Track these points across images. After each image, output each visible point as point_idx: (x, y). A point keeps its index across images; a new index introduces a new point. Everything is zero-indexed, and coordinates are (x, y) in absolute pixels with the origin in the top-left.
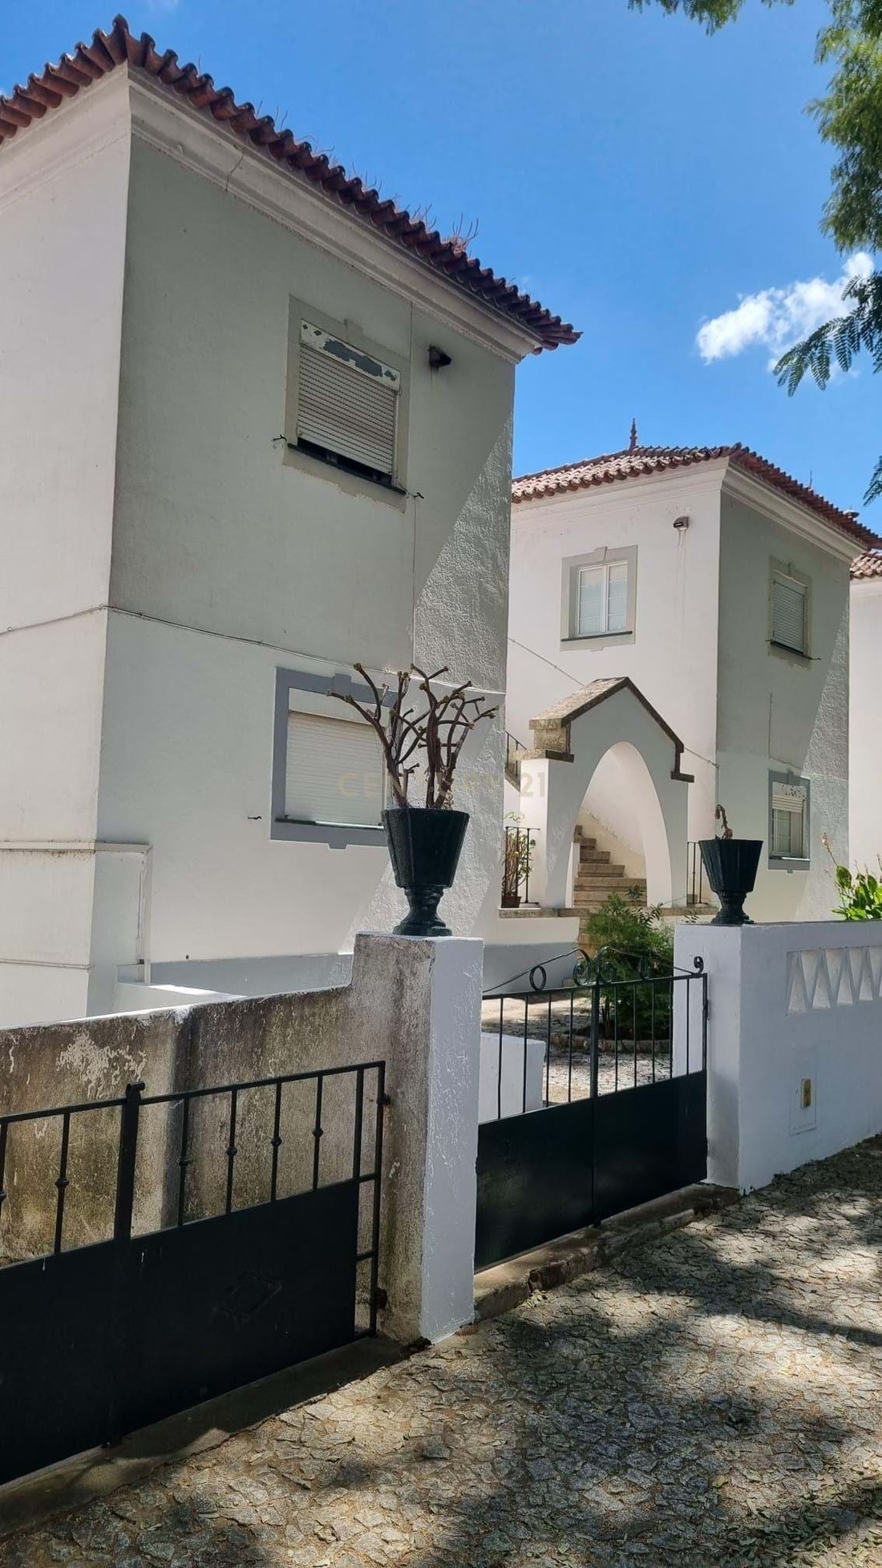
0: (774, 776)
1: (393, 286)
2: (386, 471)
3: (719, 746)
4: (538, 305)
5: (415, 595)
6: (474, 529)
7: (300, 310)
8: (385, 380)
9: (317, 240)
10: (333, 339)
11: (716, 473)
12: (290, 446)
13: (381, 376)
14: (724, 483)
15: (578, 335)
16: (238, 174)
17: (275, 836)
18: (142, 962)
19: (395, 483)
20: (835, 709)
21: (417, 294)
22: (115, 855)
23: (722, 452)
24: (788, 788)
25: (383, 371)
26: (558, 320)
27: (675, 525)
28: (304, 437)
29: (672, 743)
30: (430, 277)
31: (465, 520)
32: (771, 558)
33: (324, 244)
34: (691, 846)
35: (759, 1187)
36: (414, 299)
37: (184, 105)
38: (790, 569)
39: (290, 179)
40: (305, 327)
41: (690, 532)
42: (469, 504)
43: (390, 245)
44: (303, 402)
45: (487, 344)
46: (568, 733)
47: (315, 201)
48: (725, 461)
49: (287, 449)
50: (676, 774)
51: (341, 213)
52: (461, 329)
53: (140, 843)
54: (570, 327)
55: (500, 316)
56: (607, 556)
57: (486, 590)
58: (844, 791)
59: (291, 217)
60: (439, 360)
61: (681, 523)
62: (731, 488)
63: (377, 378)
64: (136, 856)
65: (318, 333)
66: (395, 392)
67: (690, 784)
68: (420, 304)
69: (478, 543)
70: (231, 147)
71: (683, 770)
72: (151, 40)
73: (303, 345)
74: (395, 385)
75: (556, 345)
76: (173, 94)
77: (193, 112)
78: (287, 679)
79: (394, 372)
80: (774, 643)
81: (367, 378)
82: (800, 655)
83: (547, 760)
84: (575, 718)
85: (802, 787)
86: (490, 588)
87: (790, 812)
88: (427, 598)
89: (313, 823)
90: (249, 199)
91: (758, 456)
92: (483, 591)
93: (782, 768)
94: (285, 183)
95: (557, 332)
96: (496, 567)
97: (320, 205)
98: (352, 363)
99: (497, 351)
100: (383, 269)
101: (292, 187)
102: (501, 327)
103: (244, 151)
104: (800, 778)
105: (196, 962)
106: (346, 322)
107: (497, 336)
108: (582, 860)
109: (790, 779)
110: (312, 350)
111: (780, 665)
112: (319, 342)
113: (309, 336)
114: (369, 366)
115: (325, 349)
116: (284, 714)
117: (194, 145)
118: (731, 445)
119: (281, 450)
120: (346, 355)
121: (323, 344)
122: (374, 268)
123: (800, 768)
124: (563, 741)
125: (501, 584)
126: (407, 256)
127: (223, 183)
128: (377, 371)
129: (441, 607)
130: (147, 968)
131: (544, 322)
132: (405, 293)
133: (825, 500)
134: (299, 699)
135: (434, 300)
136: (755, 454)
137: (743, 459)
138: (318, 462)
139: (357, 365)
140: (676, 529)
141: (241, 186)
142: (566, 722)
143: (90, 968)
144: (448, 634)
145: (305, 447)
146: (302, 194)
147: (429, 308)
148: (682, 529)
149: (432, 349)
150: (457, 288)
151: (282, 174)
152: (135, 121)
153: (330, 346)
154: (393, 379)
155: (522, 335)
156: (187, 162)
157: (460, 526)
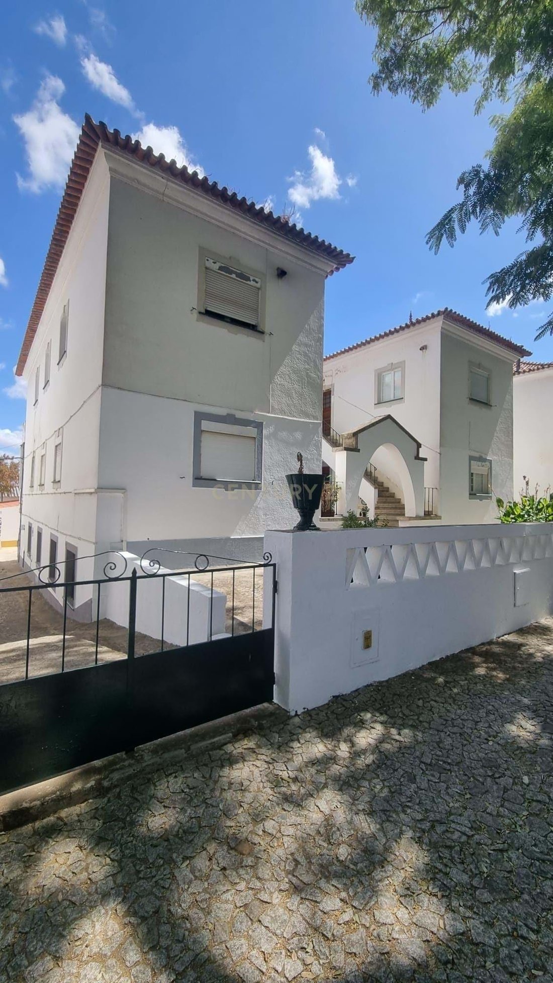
0: (471, 458)
1: (256, 241)
2: (254, 324)
3: (441, 445)
4: (330, 245)
5: (271, 380)
6: (303, 349)
7: (204, 253)
8: (252, 283)
9: (213, 221)
10: (223, 265)
11: (439, 323)
12: (200, 313)
13: (250, 281)
14: (442, 328)
15: (353, 258)
16: (167, 192)
17: (194, 486)
18: (122, 541)
19: (259, 329)
20: (506, 428)
21: (269, 245)
22: (108, 495)
23: (439, 313)
24: (480, 463)
25: (251, 279)
26: (342, 251)
27: (420, 349)
28: (208, 309)
29: (415, 444)
30: (274, 235)
31: (299, 345)
32: (470, 362)
33: (217, 223)
34: (427, 490)
35: (312, 708)
36: (267, 246)
37: (134, 160)
38: (479, 366)
39: (194, 193)
40: (208, 260)
41: (427, 352)
42: (300, 338)
43: (250, 221)
44: (207, 293)
45: (308, 267)
46: (357, 439)
47: (209, 202)
48: (441, 318)
49: (199, 315)
50: (417, 457)
51: (222, 207)
52: (294, 260)
53: (122, 489)
54: (348, 255)
55: (312, 252)
56: (392, 367)
57: (310, 376)
58: (511, 465)
59: (198, 211)
60: (282, 273)
61: (423, 348)
62: (446, 330)
63: (248, 282)
64: (119, 495)
65: (215, 263)
66: (259, 289)
67: (425, 462)
68: (272, 249)
69: (306, 355)
70: (160, 178)
71: (421, 455)
72: (118, 131)
73: (206, 268)
74: (258, 285)
75: (345, 265)
76: (126, 154)
77: (139, 162)
78: (199, 417)
79: (257, 279)
80: (471, 399)
81: (242, 282)
82: (487, 404)
83: (346, 452)
84: (360, 432)
85: (488, 463)
86: (313, 375)
87: (482, 475)
88: (278, 379)
89: (215, 480)
90: (174, 203)
91: (457, 313)
92: (308, 376)
93: (477, 455)
94: (192, 194)
95: (343, 258)
96: (316, 365)
97: (212, 204)
98: (234, 276)
99: (314, 270)
100: (250, 234)
101: (196, 196)
102: (314, 257)
103: (168, 180)
104: (486, 459)
105: (152, 541)
106: (230, 258)
107: (314, 263)
108: (379, 496)
109: (481, 459)
110: (213, 271)
111: (475, 409)
112: (216, 267)
113: (210, 264)
114: (243, 277)
115: (219, 269)
116: (199, 433)
117: (143, 179)
118: (443, 309)
119: (195, 315)
120: (231, 272)
121: (218, 268)
122: (244, 233)
123: (486, 455)
124: (354, 443)
125: (319, 373)
126: (260, 226)
127: (161, 197)
128: (248, 279)
129: (286, 383)
130: (124, 544)
131: (335, 254)
132: (262, 244)
133: (496, 333)
134: (205, 425)
135: (278, 247)
136: (455, 312)
137: (449, 315)
138: (219, 321)
139: (236, 276)
140: (421, 351)
141: (170, 198)
142: (355, 434)
143: (96, 543)
144: (289, 395)
145: (209, 313)
146: (201, 199)
147: (276, 251)
148: (424, 350)
149: (278, 269)
150: (289, 240)
151: (189, 190)
152: (110, 169)
153: (221, 268)
154: (257, 282)
155: (326, 261)
156: (140, 187)
157: (295, 348)
